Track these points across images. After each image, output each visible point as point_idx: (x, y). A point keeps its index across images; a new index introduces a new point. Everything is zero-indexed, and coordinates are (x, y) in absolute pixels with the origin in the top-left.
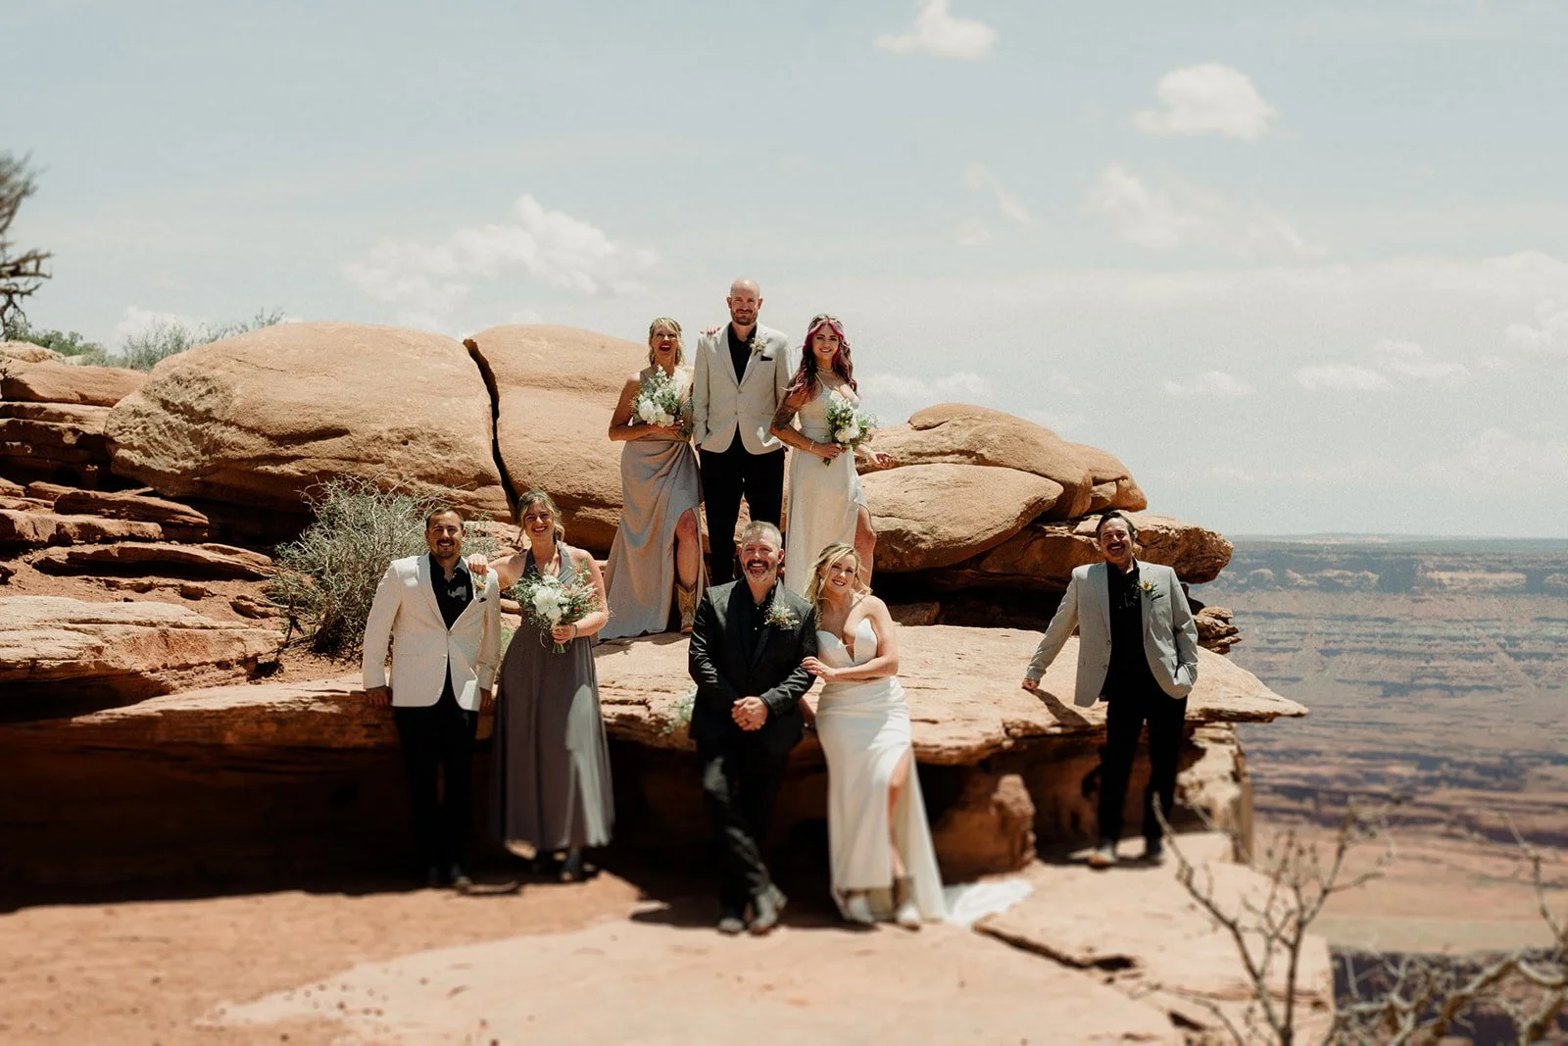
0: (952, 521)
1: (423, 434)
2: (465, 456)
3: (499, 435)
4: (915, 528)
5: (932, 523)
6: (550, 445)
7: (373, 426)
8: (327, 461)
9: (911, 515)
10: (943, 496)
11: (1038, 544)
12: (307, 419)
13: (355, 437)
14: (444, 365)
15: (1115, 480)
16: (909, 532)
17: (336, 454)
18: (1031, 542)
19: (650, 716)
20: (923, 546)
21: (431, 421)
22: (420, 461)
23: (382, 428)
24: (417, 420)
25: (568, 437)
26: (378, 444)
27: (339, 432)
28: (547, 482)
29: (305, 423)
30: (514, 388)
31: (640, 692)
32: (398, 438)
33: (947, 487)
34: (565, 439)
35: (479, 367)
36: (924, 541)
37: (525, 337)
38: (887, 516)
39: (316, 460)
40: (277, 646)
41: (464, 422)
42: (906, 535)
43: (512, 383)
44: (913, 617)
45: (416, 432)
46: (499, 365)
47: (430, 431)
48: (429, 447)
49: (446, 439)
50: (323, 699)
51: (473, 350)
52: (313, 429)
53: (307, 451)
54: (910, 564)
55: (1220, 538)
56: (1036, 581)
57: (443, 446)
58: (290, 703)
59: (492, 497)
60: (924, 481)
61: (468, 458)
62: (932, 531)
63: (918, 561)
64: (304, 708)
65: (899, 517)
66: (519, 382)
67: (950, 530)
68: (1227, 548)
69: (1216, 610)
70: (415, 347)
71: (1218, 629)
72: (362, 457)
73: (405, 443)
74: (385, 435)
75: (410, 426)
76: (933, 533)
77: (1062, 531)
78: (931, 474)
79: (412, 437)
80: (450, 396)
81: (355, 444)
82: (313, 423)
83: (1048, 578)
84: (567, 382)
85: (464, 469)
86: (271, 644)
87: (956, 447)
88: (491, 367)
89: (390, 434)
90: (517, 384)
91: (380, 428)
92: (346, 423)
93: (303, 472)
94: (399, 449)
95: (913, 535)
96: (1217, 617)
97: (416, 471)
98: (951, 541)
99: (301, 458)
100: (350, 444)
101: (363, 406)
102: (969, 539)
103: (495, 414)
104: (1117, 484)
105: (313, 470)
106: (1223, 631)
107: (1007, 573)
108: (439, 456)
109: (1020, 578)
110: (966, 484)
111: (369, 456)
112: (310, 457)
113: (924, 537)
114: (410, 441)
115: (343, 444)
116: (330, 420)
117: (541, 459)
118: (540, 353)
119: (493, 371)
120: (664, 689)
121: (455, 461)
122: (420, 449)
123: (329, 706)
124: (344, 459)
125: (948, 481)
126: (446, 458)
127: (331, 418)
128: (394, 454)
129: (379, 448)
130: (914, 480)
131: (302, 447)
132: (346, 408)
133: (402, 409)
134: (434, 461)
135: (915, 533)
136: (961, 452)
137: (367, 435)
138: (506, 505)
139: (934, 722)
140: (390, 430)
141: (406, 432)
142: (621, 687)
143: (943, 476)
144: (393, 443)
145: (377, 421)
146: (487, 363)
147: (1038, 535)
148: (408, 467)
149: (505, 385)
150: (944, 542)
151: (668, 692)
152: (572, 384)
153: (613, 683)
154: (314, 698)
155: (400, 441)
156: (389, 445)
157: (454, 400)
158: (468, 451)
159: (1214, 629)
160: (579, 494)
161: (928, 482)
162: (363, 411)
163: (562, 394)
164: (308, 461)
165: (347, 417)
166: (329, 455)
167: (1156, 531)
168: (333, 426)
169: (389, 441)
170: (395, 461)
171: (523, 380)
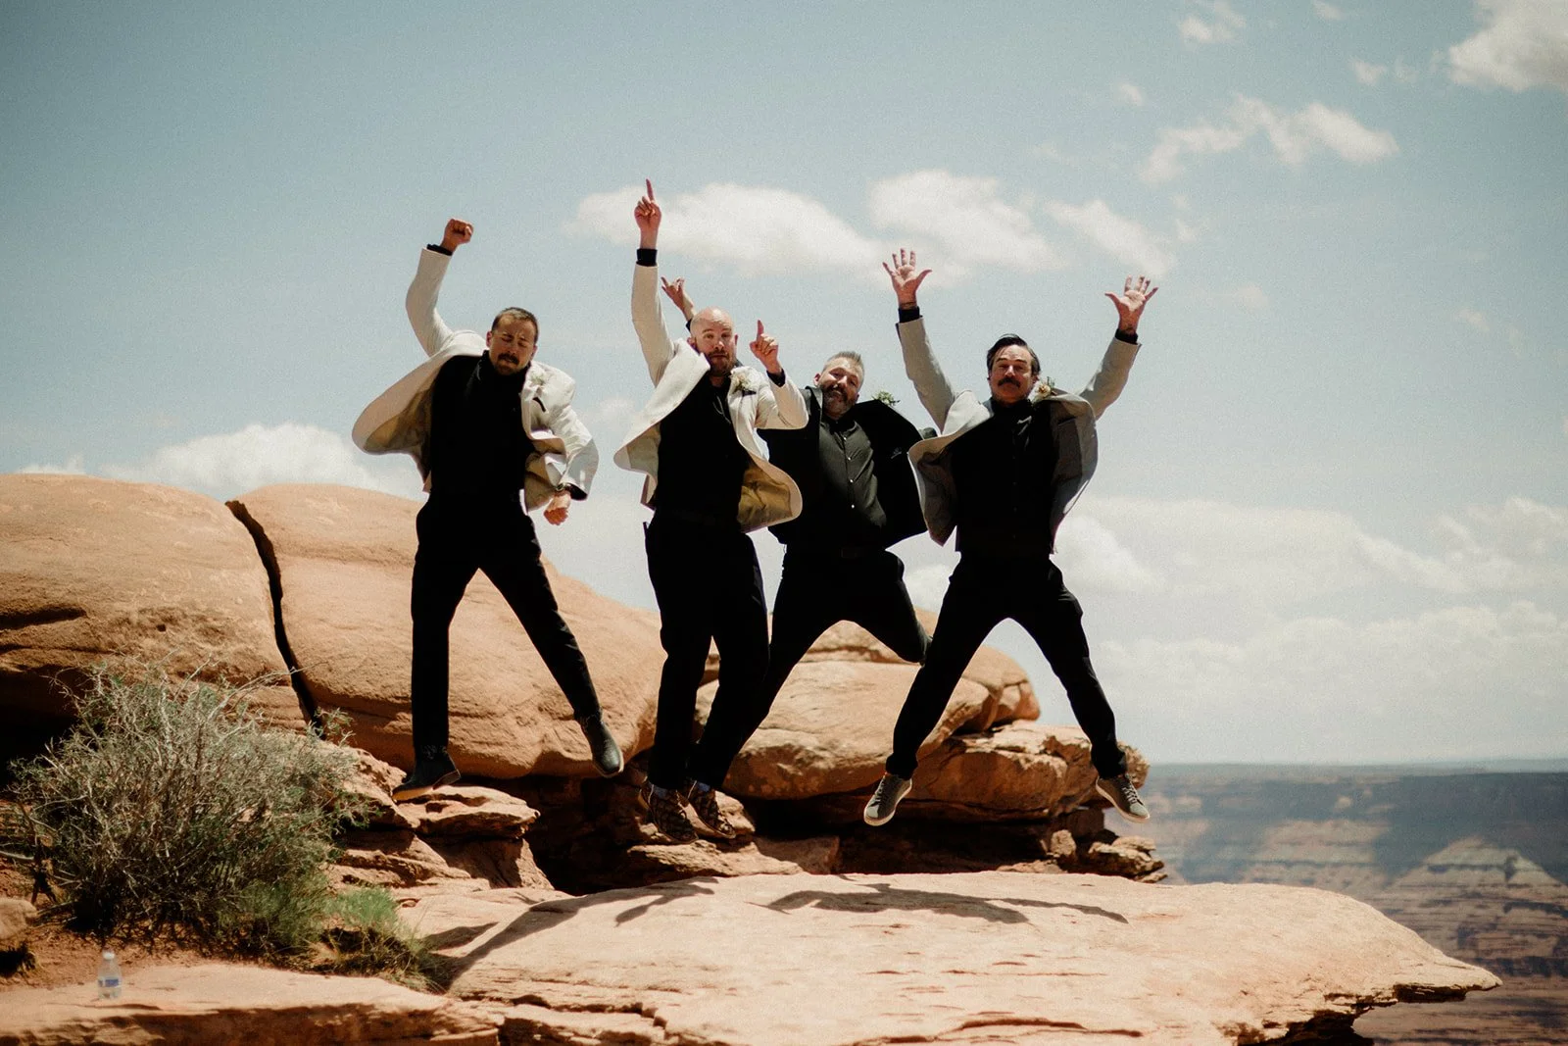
0: (857, 733)
1: (185, 616)
2: (242, 646)
3: (286, 618)
4: (810, 742)
5: (831, 736)
6: (355, 632)
7: (117, 605)
8: (55, 652)
9: (802, 726)
10: (841, 702)
11: (957, 761)
12: (26, 596)
13: (93, 620)
14: (209, 529)
15: (1018, 684)
16: (801, 749)
17: (67, 642)
18: (949, 758)
19: (668, 1036)
20: (821, 765)
21: (198, 600)
22: (182, 653)
23: (131, 608)
24: (177, 597)
25: (379, 623)
26: (124, 629)
27: (71, 613)
28: (353, 682)
29: (24, 600)
30: (299, 560)
31: (624, 992)
32: (152, 621)
33: (844, 691)
34: (375, 625)
35: (251, 532)
36: (822, 758)
37: (308, 497)
38: (771, 728)
39: (40, 651)
40: (24, 925)
41: (240, 601)
42: (797, 752)
43: (297, 554)
44: (811, 856)
45: (177, 614)
46: (276, 532)
47: (195, 613)
48: (193, 635)
49: (216, 624)
50: (119, 1022)
51: (239, 511)
52: (34, 609)
53: (26, 638)
54: (804, 789)
55: (1136, 754)
56: (953, 808)
57: (213, 633)
58: (62, 1030)
59: (278, 702)
60: (815, 685)
61: (247, 649)
62: (831, 746)
63: (814, 785)
64: (86, 1038)
65: (788, 729)
66: (305, 552)
67: (855, 744)
68: (1143, 765)
69: (1138, 840)
70: (168, 505)
71: (1143, 864)
72: (103, 646)
73: (162, 628)
74: (135, 618)
75: (169, 605)
76: (834, 747)
77: (983, 744)
78: (820, 674)
79: (171, 620)
80: (219, 568)
81: (93, 629)
82: (34, 600)
83: (970, 805)
84: (368, 554)
85: (242, 663)
86: (15, 921)
87: (843, 642)
88: (266, 533)
89: (142, 617)
90: (304, 555)
91: (126, 608)
92: (81, 601)
93: (20, 667)
94: (154, 637)
95: (808, 752)
96: (1140, 849)
97: (177, 666)
98: (858, 758)
99: (17, 647)
100: (86, 629)
101: (104, 579)
102: (881, 755)
103: (276, 592)
104: (1019, 688)
105: (35, 665)
106: (1149, 867)
107: (921, 798)
108: (208, 647)
109: (935, 804)
110: (868, 686)
111: (112, 645)
112: (30, 647)
113: (821, 753)
114: (169, 626)
115: (76, 630)
116: (58, 596)
117: (344, 651)
118: (329, 516)
119: (270, 538)
120: (666, 985)
121: (228, 652)
122: (182, 638)
123: (129, 1032)
124: (78, 650)
125: (846, 682)
126: (216, 649)
127: (60, 594)
128: (148, 643)
129: (126, 635)
130: (801, 683)
131: (20, 632)
132: (80, 580)
133: (156, 583)
134: (201, 652)
135: (809, 748)
136: (850, 648)
137: (111, 617)
138: (299, 712)
139: (1135, 1034)
140: (142, 611)
141: (163, 614)
142: (585, 983)
143: (837, 676)
144: (145, 629)
145: (122, 598)
146: (261, 529)
147: (957, 750)
148: (167, 659)
149: (287, 557)
150: (849, 760)
151: (676, 991)
152: (376, 556)
153: (569, 975)
154: (104, 1020)
155: (153, 625)
156: (140, 631)
157: (224, 574)
158: (247, 640)
159: (1139, 864)
160: (397, 698)
161: (821, 684)
162: (103, 585)
163: (363, 569)
164: (28, 652)
165: (82, 593)
166: (58, 644)
167: (1079, 746)
168: (63, 605)
169: (139, 624)
170: (148, 653)
171: (312, 550)
